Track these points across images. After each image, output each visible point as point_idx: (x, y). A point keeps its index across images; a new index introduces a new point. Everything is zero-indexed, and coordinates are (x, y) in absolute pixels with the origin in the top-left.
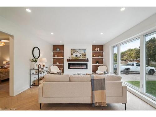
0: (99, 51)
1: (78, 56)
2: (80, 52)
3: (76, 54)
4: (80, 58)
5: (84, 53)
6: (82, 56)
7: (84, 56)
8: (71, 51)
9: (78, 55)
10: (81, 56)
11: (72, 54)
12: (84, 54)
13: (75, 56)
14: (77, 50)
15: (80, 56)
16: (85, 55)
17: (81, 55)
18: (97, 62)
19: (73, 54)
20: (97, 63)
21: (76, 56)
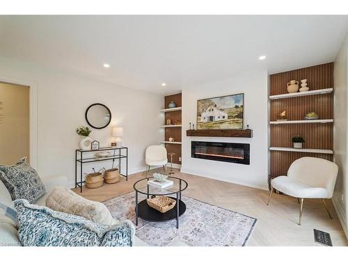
0: (304, 91)
1: (216, 119)
2: (224, 104)
3: (211, 114)
4: (223, 127)
5: (237, 107)
6: (229, 117)
7: (237, 117)
8: (198, 106)
9: (217, 114)
10: (226, 118)
11: (199, 115)
12: (235, 110)
13: (206, 120)
14: (213, 100)
15: (221, 119)
16: (241, 116)
17: (226, 116)
18: (295, 140)
19: (204, 115)
20: (298, 145)
21: (211, 118)
